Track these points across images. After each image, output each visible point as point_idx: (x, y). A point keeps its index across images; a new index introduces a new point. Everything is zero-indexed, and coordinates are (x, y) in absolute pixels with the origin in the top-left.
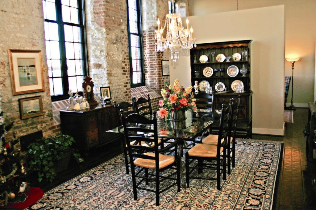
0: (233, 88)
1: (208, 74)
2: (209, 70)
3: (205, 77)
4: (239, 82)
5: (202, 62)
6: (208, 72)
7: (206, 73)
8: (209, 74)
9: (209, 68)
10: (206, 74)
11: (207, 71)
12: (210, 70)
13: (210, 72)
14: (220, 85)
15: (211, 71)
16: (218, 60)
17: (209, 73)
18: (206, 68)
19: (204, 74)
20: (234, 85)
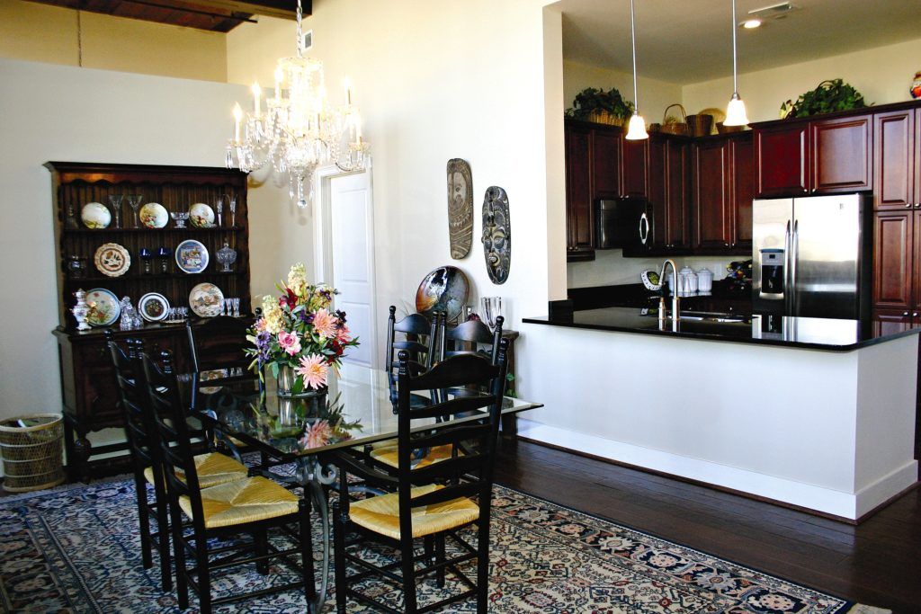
0: (196, 307)
1: (112, 266)
2: (114, 252)
3: (106, 276)
4: (207, 289)
5: (91, 227)
6: (112, 261)
7: (107, 262)
8: (116, 266)
9: (115, 246)
10: (106, 265)
11: (108, 258)
12: (117, 254)
13: (118, 259)
14: (152, 300)
15: (121, 257)
16: (146, 221)
17: (116, 262)
18: (105, 247)
19: (100, 268)
20: (197, 299)
